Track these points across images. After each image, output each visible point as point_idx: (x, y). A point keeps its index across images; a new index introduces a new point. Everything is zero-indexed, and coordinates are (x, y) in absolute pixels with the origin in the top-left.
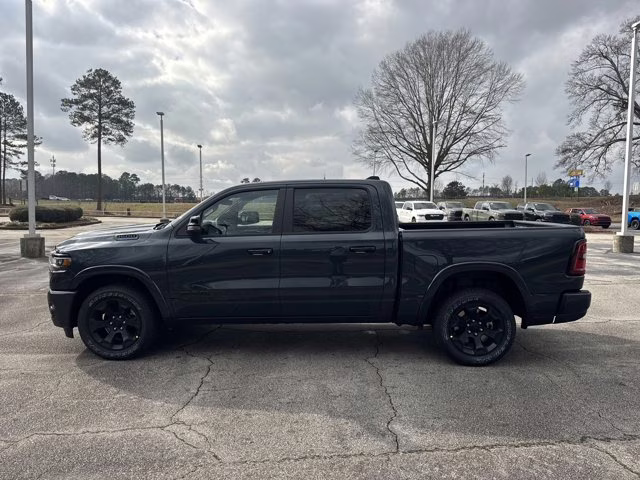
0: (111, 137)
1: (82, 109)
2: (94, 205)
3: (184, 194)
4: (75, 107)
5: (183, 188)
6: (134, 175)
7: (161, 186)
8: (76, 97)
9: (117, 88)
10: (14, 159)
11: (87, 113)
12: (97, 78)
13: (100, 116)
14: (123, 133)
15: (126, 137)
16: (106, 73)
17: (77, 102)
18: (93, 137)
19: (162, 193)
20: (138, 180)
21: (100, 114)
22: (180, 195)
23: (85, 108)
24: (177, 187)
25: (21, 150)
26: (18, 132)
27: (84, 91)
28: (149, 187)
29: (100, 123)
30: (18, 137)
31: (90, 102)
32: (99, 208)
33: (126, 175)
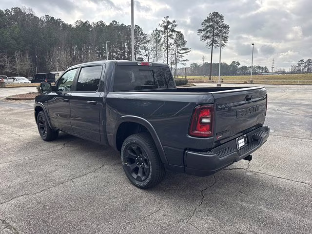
0: (218, 44)
1: (206, 33)
2: (208, 77)
3: (262, 70)
4: (203, 32)
5: (262, 67)
6: (238, 62)
7: (251, 67)
8: (204, 28)
9: (222, 20)
10: (181, 59)
11: (208, 35)
12: (213, 17)
13: (213, 36)
14: (223, 42)
15: (225, 43)
16: (217, 13)
17: (204, 30)
18: (210, 45)
19: (251, 70)
20: (239, 64)
21: (213, 34)
22: (261, 71)
23: (207, 32)
24: (259, 67)
25: (183, 55)
26: (182, 47)
27: (207, 24)
28: (245, 68)
29: (213, 38)
30: (182, 49)
31: (209, 29)
32: (210, 79)
33: (234, 62)
